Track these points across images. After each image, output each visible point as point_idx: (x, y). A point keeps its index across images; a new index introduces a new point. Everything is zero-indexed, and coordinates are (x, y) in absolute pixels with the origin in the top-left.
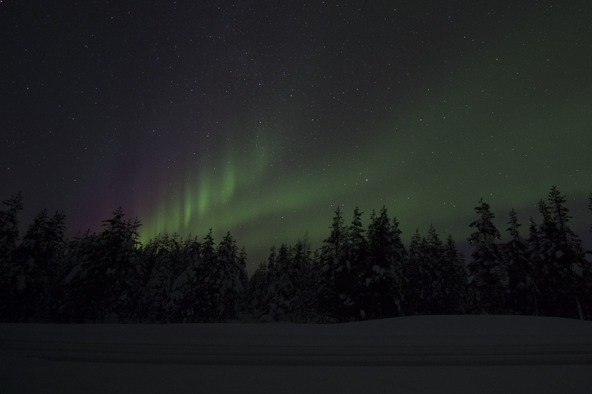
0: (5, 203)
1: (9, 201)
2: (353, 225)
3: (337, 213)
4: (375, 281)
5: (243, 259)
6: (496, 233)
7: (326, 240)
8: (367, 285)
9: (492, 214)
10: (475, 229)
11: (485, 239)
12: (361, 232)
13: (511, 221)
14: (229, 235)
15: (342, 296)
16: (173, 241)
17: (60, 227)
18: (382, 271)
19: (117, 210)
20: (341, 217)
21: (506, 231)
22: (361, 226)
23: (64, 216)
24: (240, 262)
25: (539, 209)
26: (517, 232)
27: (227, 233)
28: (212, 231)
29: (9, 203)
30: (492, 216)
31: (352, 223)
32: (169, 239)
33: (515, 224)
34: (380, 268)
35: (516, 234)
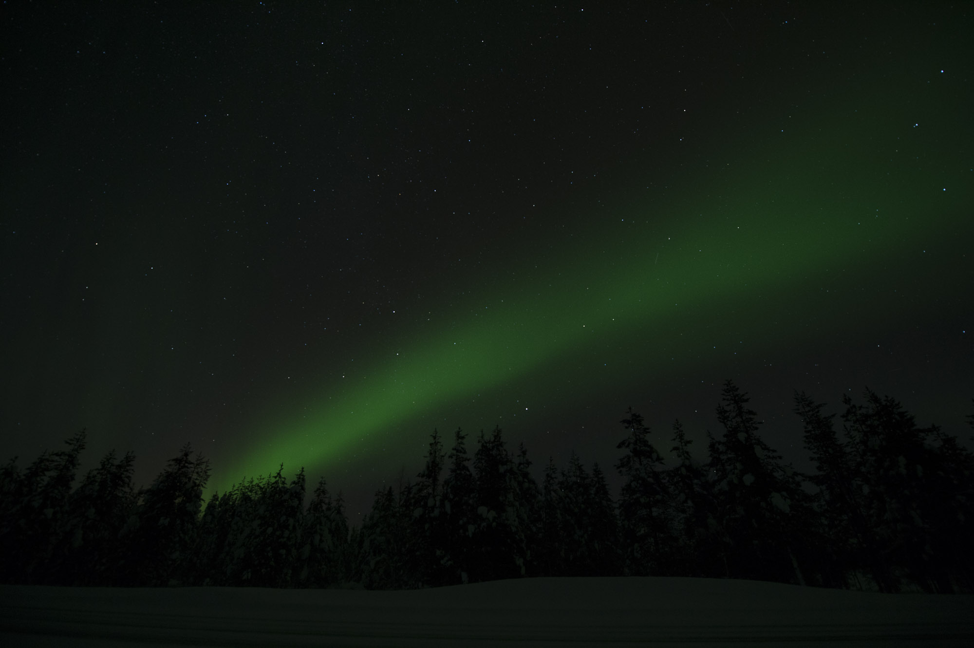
0: (67, 442)
1: (71, 440)
2: (455, 452)
3: (433, 437)
4: (481, 529)
5: (340, 507)
6: (654, 456)
7: (419, 474)
8: (471, 536)
9: (648, 429)
10: (625, 452)
11: (641, 464)
12: (465, 461)
13: (676, 437)
14: (303, 471)
15: (438, 553)
16: (258, 486)
17: (127, 471)
18: (492, 514)
19: (185, 447)
20: (438, 442)
21: (671, 451)
22: (465, 452)
23: (134, 457)
24: (336, 511)
25: (718, 418)
26: (687, 453)
27: (301, 470)
28: (283, 467)
29: (71, 442)
30: (647, 431)
31: (453, 449)
32: (254, 483)
33: (682, 441)
34: (489, 511)
35: (686, 455)
